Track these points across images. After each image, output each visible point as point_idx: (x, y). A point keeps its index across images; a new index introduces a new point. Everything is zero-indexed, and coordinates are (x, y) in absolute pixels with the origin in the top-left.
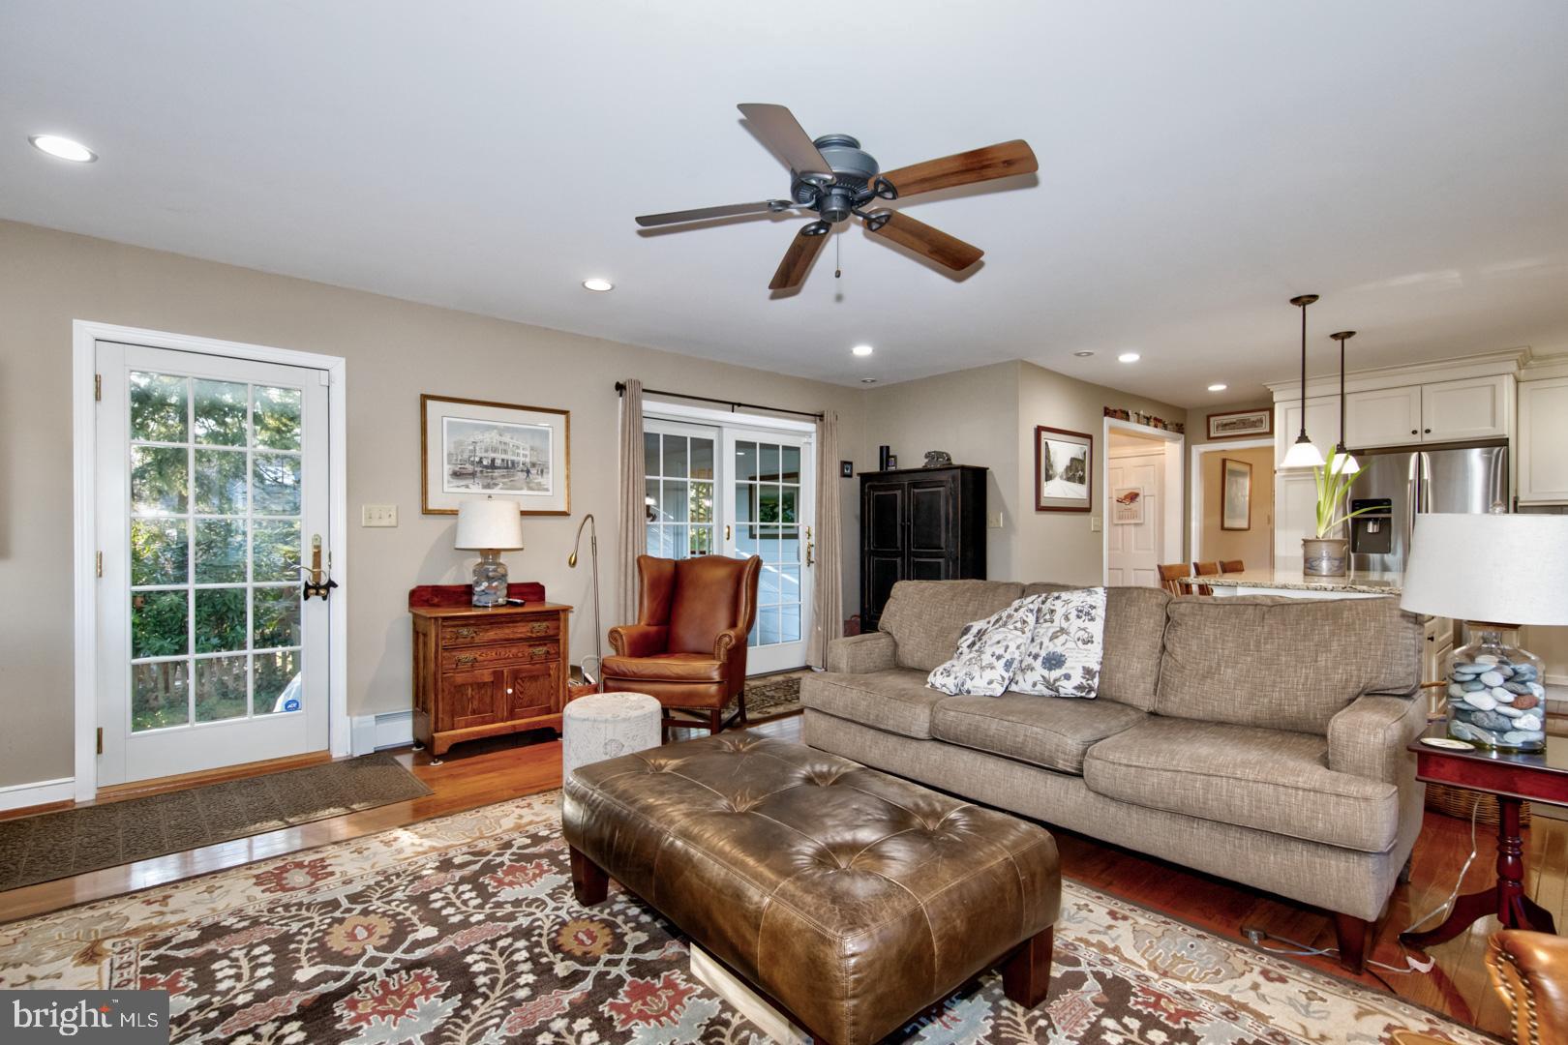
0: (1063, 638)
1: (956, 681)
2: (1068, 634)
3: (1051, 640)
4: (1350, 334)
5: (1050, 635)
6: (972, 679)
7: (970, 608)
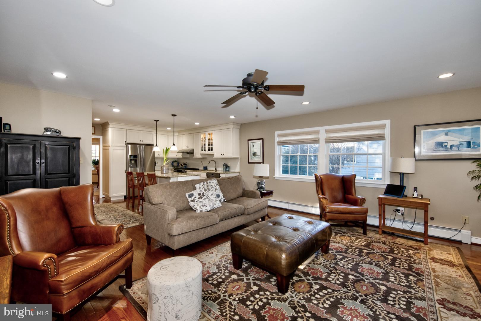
0: (217, 191)
1: (210, 207)
2: (217, 189)
3: (215, 191)
4: (158, 121)
5: (214, 190)
6: (215, 204)
7: (184, 189)
